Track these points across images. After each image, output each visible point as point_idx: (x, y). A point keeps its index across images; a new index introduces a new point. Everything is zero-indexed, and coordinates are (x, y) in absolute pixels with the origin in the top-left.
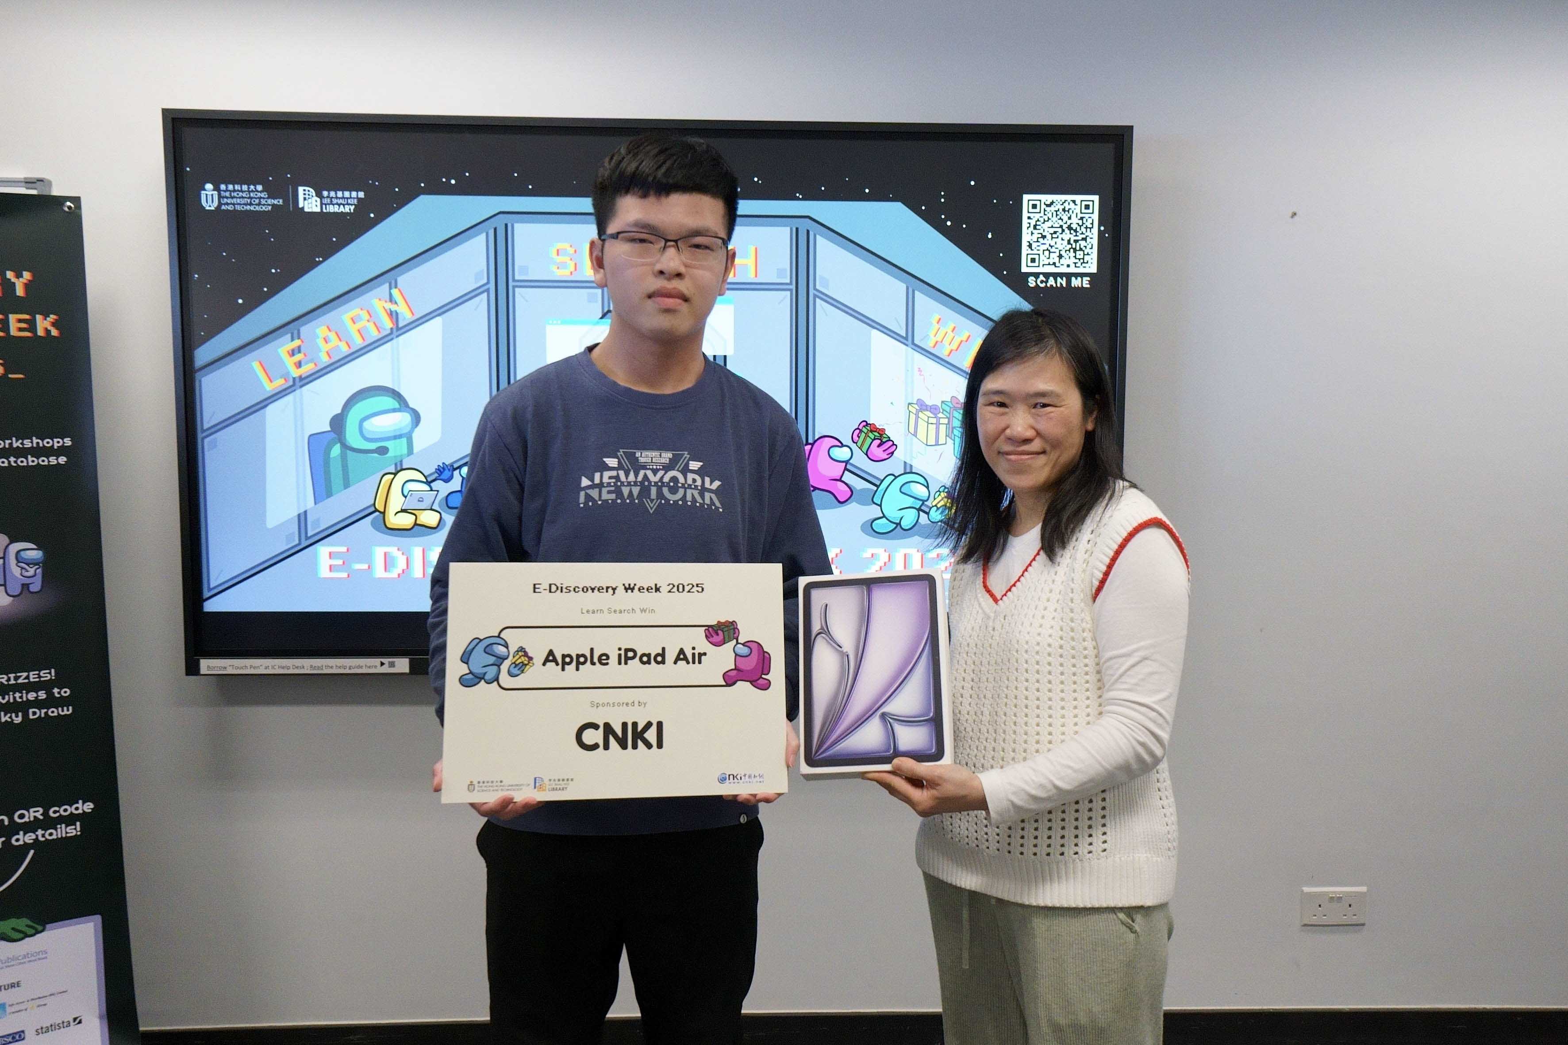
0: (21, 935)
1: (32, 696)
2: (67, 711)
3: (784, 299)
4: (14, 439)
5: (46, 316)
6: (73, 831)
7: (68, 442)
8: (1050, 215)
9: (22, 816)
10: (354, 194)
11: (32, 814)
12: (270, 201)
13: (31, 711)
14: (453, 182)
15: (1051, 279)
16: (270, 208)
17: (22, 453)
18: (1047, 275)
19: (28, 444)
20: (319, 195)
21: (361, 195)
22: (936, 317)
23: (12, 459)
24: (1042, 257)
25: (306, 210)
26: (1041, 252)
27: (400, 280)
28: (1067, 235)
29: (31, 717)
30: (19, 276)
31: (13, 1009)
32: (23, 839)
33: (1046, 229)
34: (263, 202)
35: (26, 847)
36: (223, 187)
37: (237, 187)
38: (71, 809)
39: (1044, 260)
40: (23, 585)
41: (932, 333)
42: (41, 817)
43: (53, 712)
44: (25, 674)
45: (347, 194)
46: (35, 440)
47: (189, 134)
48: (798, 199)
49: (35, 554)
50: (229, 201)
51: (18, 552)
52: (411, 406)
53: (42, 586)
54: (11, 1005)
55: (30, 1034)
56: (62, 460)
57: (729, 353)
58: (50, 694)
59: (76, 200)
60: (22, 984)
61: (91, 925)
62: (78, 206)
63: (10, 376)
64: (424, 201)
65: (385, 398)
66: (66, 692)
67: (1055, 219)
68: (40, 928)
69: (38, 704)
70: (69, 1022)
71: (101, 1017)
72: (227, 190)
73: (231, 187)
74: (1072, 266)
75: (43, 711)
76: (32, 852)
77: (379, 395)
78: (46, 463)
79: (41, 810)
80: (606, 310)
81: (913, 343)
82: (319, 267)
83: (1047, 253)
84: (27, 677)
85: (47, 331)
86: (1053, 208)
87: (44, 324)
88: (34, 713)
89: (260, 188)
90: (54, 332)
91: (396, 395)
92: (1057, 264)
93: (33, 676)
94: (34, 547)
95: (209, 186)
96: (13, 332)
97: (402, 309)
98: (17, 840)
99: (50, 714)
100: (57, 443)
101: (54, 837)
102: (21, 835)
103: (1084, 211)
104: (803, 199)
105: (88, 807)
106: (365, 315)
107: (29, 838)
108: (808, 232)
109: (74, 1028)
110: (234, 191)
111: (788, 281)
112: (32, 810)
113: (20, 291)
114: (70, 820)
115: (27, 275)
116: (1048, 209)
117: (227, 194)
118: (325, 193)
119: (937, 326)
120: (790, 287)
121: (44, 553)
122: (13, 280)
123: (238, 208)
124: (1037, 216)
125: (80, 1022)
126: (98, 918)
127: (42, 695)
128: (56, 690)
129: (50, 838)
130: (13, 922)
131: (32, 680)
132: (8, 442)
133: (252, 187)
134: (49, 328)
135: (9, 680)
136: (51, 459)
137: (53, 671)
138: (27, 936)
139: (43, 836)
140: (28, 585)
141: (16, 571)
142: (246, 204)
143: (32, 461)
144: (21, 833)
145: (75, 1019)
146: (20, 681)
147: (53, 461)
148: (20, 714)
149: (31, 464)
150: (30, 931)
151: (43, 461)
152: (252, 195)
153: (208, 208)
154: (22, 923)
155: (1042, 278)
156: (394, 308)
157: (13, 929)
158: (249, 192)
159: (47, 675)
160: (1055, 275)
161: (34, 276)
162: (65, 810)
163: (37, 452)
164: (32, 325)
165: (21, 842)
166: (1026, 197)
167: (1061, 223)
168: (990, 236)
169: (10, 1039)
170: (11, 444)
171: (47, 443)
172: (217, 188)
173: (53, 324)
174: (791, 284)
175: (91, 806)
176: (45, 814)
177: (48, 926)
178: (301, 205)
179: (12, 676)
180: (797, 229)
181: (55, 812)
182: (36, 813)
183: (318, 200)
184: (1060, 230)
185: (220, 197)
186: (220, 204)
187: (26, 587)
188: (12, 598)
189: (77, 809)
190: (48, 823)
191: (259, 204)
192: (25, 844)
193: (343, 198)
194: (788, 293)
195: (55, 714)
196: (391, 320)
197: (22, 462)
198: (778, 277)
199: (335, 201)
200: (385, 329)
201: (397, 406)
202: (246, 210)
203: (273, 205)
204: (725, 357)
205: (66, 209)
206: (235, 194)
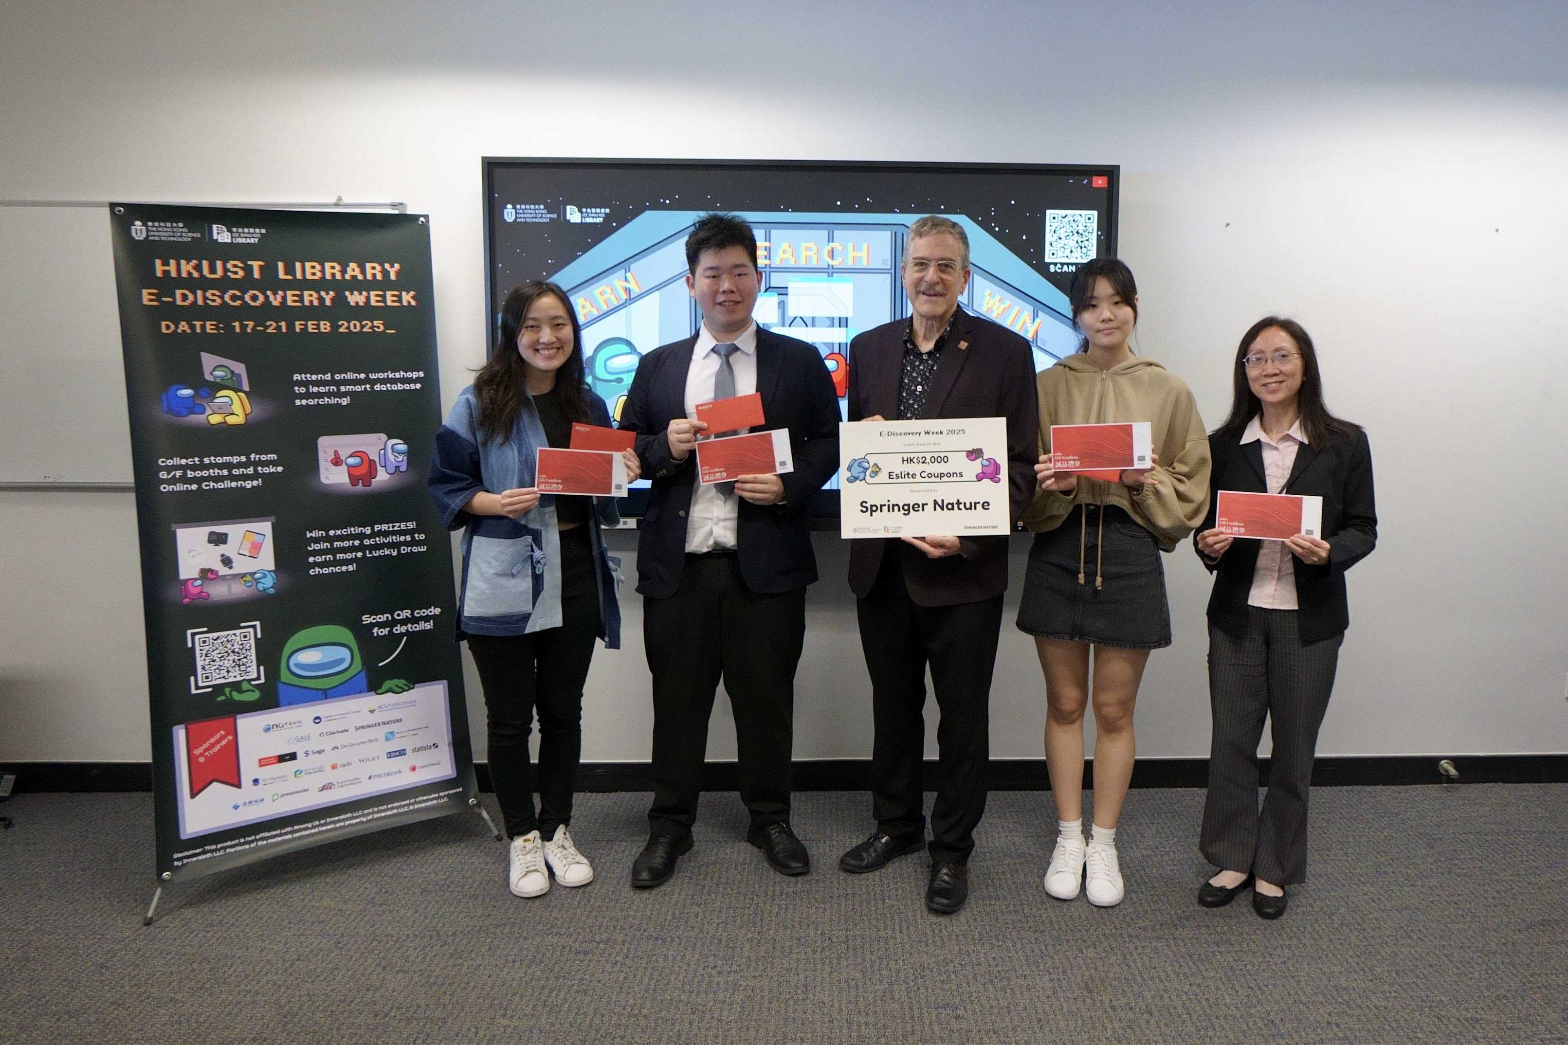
0: (401, 690)
1: (402, 538)
2: (423, 549)
3: (887, 279)
4: (390, 372)
5: (408, 292)
6: (429, 626)
7: (422, 374)
8: (1064, 224)
9: (399, 615)
10: (603, 210)
11: (405, 614)
12: (548, 216)
13: (402, 548)
14: (668, 202)
15: (1065, 267)
16: (548, 220)
17: (394, 381)
18: (1062, 264)
19: (397, 375)
20: (580, 211)
21: (608, 211)
22: (988, 291)
23: (389, 385)
24: (1059, 252)
25: (572, 221)
26: (1058, 249)
27: (632, 267)
28: (1076, 237)
29: (403, 552)
30: (392, 266)
31: (399, 735)
32: (399, 629)
33: (1062, 233)
34: (544, 216)
35: (402, 635)
36: (518, 206)
37: (528, 207)
38: (427, 612)
39: (1060, 254)
40: (396, 467)
41: (985, 302)
42: (410, 616)
43: (415, 549)
44: (398, 524)
45: (598, 210)
46: (402, 373)
47: (498, 172)
48: (896, 212)
49: (403, 447)
50: (522, 216)
51: (393, 445)
52: (638, 351)
53: (407, 467)
54: (397, 733)
55: (409, 752)
56: (418, 386)
57: (850, 315)
58: (413, 537)
59: (426, 217)
60: (403, 720)
61: (442, 686)
62: (428, 221)
63: (387, 331)
64: (648, 214)
65: (622, 345)
66: (422, 537)
67: (1068, 226)
68: (412, 686)
69: (405, 543)
70: (430, 747)
71: (449, 745)
72: (521, 209)
73: (523, 207)
74: (1079, 258)
75: (409, 548)
76: (405, 638)
77: (619, 343)
78: (408, 388)
79: (409, 611)
80: (768, 287)
81: (973, 309)
82: (580, 258)
83: (1062, 249)
84: (400, 527)
85: (409, 302)
86: (1066, 219)
87: (407, 298)
88: (404, 550)
89: (542, 207)
90: (413, 303)
91: (629, 343)
92: (1069, 257)
93: (403, 526)
94: (402, 442)
95: (509, 206)
96: (389, 303)
97: (632, 286)
98: (397, 630)
99: (413, 550)
100: (415, 375)
101: (418, 629)
102: (398, 627)
103: (1087, 221)
104: (900, 213)
105: (438, 611)
106: (608, 290)
107: (403, 629)
108: (903, 234)
109: (433, 750)
110: (526, 209)
111: (889, 267)
112: (405, 611)
113: (393, 277)
114: (427, 619)
115: (397, 266)
116: (1063, 220)
117: (521, 211)
118: (584, 210)
119: (988, 298)
120: (890, 271)
121: (408, 447)
122: (389, 269)
123: (528, 220)
124: (1056, 225)
125: (437, 747)
126: (445, 682)
127: (408, 538)
128: (416, 535)
129: (415, 630)
130: (396, 682)
131: (402, 528)
132: (386, 374)
133: (537, 207)
134: (411, 300)
135: (389, 528)
136: (411, 385)
137: (414, 523)
138: (404, 690)
139: (411, 628)
140: (398, 467)
141: (391, 457)
142: (533, 218)
143: (400, 387)
144: (399, 625)
145: (434, 745)
146: (395, 529)
147: (413, 386)
148: (396, 550)
149: (400, 388)
150: (407, 688)
151: (407, 387)
152: (537, 211)
153: (508, 221)
154: (401, 682)
155: (1059, 266)
156: (627, 285)
157: (397, 686)
158: (535, 209)
159: (411, 525)
160: (1068, 264)
161: (401, 266)
162: (424, 613)
163: (403, 381)
164: (400, 300)
165: (399, 632)
166: (1048, 212)
167: (1072, 229)
168: (1024, 238)
169: (398, 754)
170: (388, 376)
171: (409, 375)
172: (514, 207)
173: (413, 298)
174: (891, 269)
175: (440, 610)
176: (412, 614)
177: (416, 685)
178: (568, 218)
179: (391, 525)
180: (895, 233)
181: (418, 613)
182: (406, 613)
183: (580, 214)
184: (1071, 234)
185: (516, 213)
186: (516, 218)
187: (397, 468)
188: (389, 475)
189: (431, 612)
190: (414, 620)
191: (541, 218)
192: (401, 633)
193: (596, 213)
194: (890, 275)
195: (416, 551)
196: (626, 293)
197: (395, 387)
198: (883, 264)
199: (590, 215)
200: (621, 299)
201: (629, 350)
202: (533, 222)
203: (551, 219)
204: (847, 318)
205: (420, 223)
206: (526, 211)
